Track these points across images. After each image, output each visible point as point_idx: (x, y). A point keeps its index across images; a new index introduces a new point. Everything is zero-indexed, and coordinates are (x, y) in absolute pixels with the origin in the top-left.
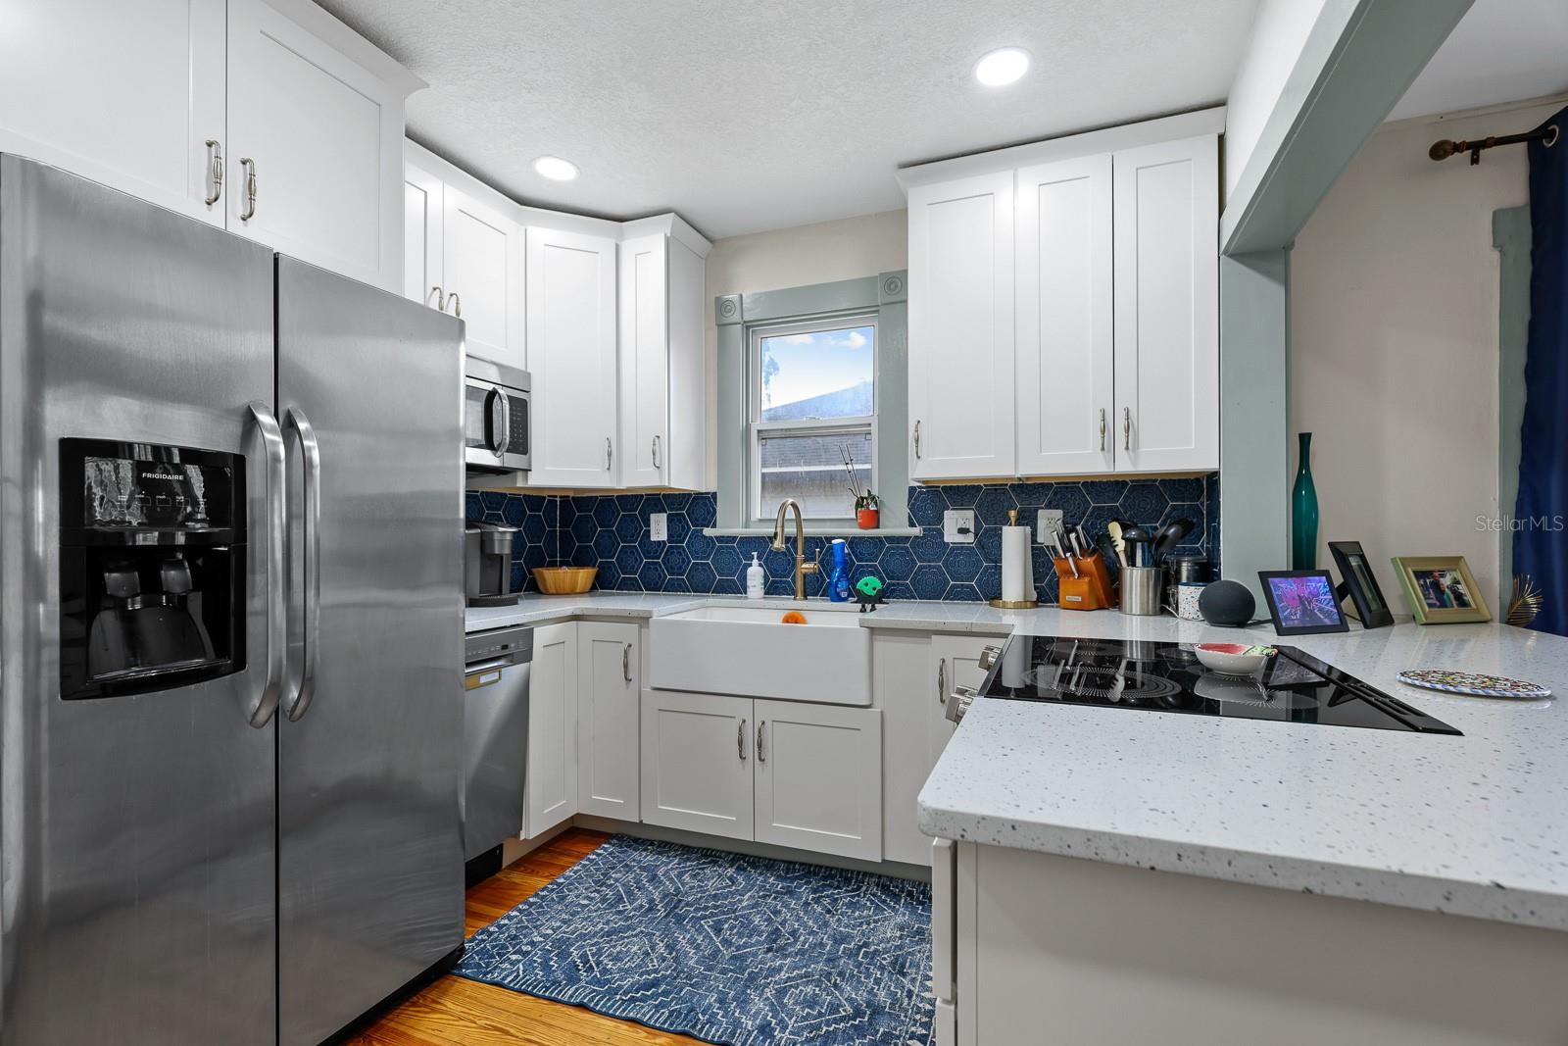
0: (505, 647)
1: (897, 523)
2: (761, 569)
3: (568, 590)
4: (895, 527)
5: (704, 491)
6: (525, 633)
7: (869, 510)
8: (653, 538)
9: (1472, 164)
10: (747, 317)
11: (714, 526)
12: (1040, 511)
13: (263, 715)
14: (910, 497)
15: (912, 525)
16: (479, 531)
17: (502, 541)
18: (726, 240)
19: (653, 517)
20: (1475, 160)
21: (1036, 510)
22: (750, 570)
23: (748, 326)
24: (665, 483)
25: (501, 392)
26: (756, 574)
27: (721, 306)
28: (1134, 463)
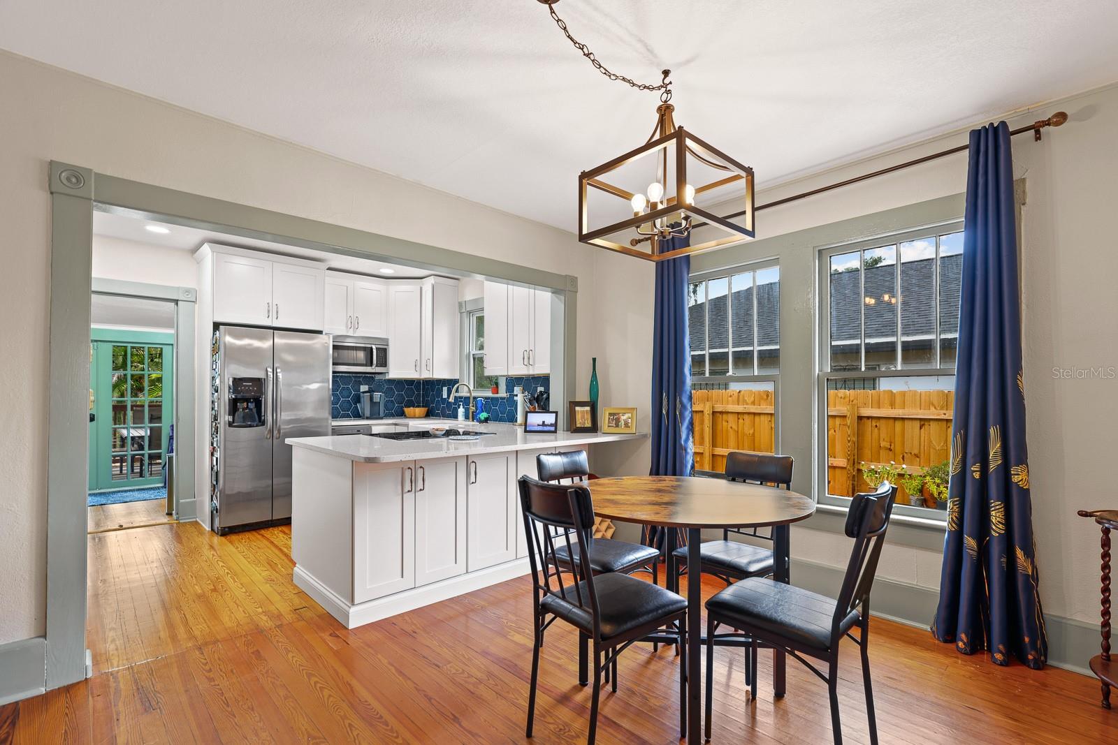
0: (358, 431)
1: (503, 393)
2: (463, 409)
3: (412, 416)
4: (501, 394)
5: (456, 378)
6: (368, 427)
7: (495, 387)
8: (443, 397)
10: (467, 310)
13: (269, 437)
14: (507, 381)
15: (506, 393)
16: (370, 394)
17: (377, 397)
19: (443, 388)
22: (459, 410)
23: (469, 312)
24: (431, 377)
25: (374, 347)
26: (461, 411)
27: (460, 304)
28: (533, 370)
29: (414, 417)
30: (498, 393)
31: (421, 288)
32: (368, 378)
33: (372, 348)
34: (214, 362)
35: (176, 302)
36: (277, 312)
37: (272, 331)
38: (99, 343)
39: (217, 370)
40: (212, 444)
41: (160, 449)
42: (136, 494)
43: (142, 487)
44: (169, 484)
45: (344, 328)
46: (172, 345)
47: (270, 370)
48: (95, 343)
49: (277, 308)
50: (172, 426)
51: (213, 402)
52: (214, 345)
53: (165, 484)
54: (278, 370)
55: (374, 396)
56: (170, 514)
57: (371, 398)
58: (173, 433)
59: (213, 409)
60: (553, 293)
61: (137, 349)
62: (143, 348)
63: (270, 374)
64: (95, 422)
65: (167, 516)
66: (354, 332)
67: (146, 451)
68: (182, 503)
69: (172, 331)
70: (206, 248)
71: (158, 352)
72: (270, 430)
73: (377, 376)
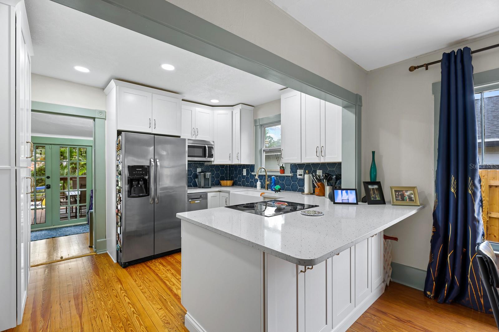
0: (201, 196)
1: (288, 173)
2: (260, 182)
3: (226, 185)
4: (287, 174)
5: (252, 164)
6: (206, 194)
7: (283, 169)
8: (244, 175)
9: (426, 70)
10: (260, 124)
11: (254, 172)
12: (317, 170)
13: (152, 203)
14: (291, 166)
15: (291, 173)
16: (203, 173)
17: (207, 175)
18: (256, 106)
19: (244, 169)
20: (427, 69)
21: (316, 170)
22: (257, 183)
23: (261, 125)
24: (240, 163)
25: (206, 146)
26: (259, 183)
27: (255, 121)
28: (324, 160)
29: (227, 186)
30: (284, 173)
31: (232, 112)
32: (201, 164)
33: (205, 147)
34: (118, 155)
35: (94, 119)
36: (155, 124)
37: (153, 135)
38: (52, 145)
39: (120, 160)
40: (117, 208)
41: (86, 203)
42: (73, 229)
43: (76, 224)
44: (90, 222)
45: (190, 135)
46: (92, 146)
47: (152, 160)
48: (50, 146)
49: (155, 122)
50: (92, 191)
51: (117, 181)
52: (118, 144)
53: (88, 222)
54: (157, 160)
55: (206, 175)
56: (91, 247)
57: (205, 176)
58: (92, 194)
59: (117, 185)
60: (345, 107)
61: (72, 148)
62: (76, 148)
63: (153, 163)
64: (50, 189)
65: (89, 248)
66: (196, 137)
67: (78, 204)
68: (98, 242)
69: (92, 139)
70: (113, 82)
71: (85, 150)
72: (153, 198)
73: (205, 163)
